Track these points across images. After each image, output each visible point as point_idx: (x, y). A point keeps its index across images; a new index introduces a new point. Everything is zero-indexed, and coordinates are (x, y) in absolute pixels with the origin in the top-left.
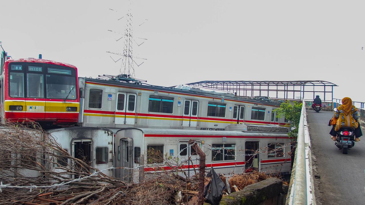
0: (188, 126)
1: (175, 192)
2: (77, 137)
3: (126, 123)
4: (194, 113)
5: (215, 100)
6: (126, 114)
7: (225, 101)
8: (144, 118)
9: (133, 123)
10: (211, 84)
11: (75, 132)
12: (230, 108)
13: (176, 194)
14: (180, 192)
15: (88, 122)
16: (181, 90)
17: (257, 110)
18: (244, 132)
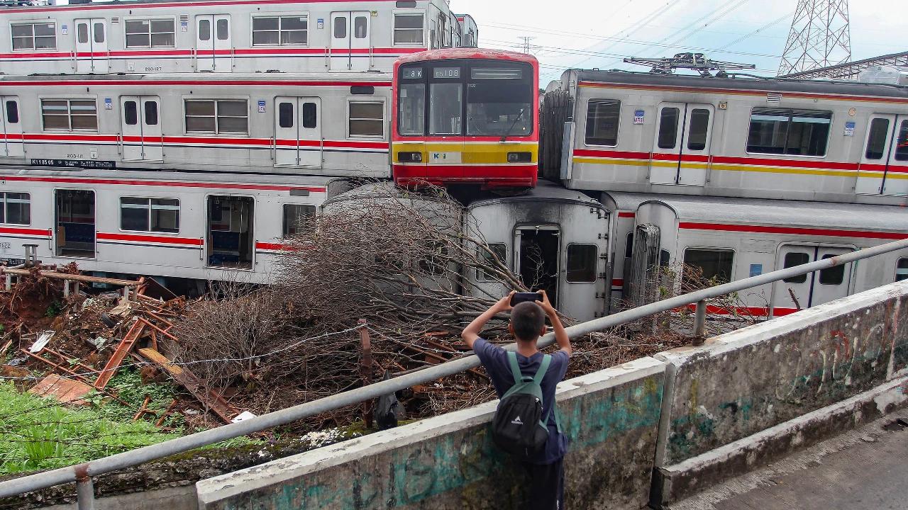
0: (878, 192)
2: (527, 219)
3: (680, 182)
9: (700, 182)
11: (521, 208)
15: (581, 177)
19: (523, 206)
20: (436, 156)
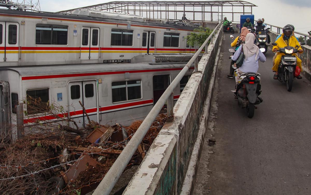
0: (88, 59)
1: (60, 150)
3: (7, 60)
4: (95, 43)
5: (119, 26)
6: (5, 48)
7: (132, 28)
8: (30, 52)
9: (16, 60)
10: (120, 5)
12: (138, 35)
13: (61, 153)
14: (65, 150)
16: (78, 15)
17: (170, 36)
18: (151, 64)
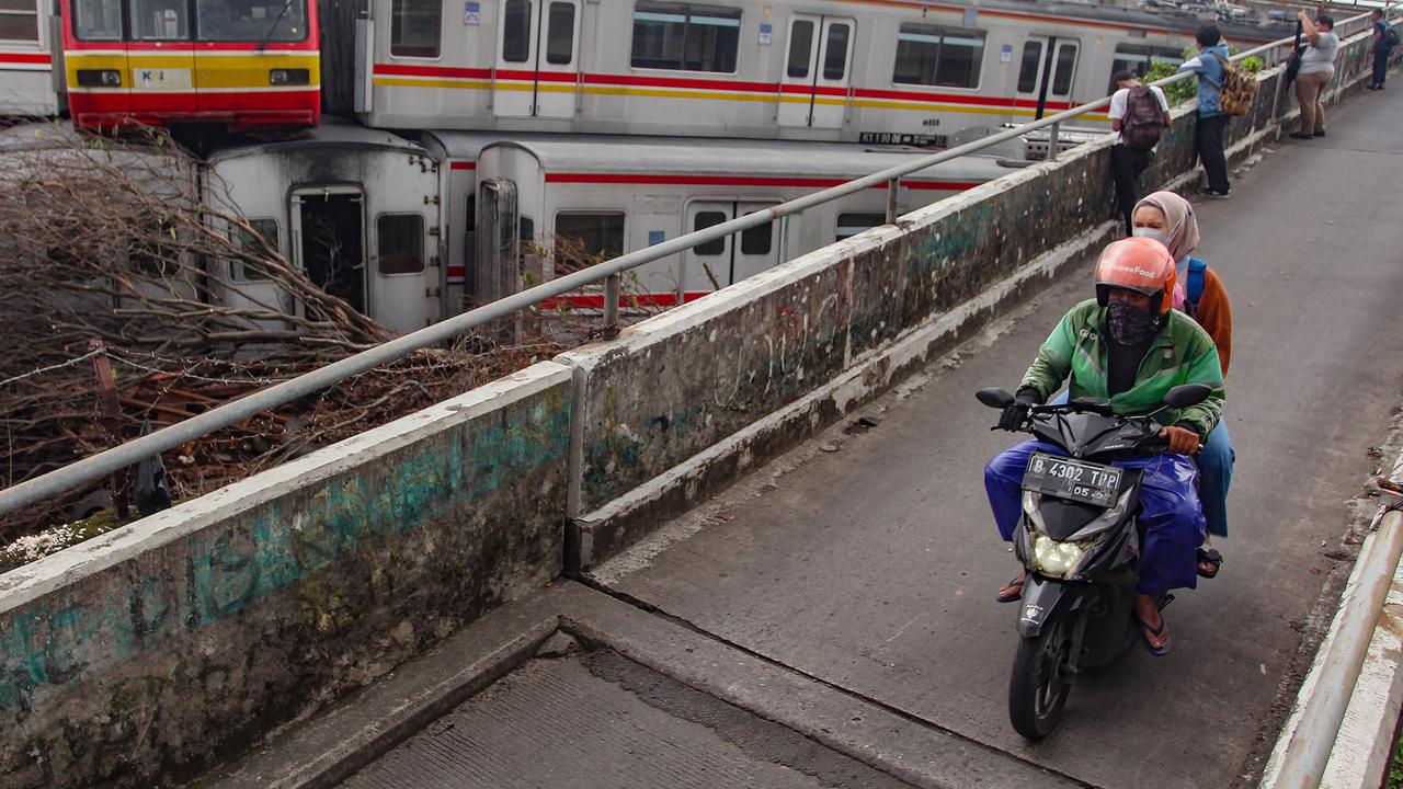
0: (805, 124)
2: (308, 177)
3: (539, 114)
5: (931, 14)
6: (536, 76)
7: (984, 20)
9: (569, 113)
11: (297, 160)
12: (1005, 50)
15: (389, 107)
17: (1143, 59)
19: (299, 155)
20: (146, 76)
